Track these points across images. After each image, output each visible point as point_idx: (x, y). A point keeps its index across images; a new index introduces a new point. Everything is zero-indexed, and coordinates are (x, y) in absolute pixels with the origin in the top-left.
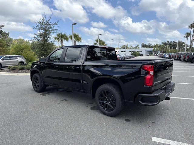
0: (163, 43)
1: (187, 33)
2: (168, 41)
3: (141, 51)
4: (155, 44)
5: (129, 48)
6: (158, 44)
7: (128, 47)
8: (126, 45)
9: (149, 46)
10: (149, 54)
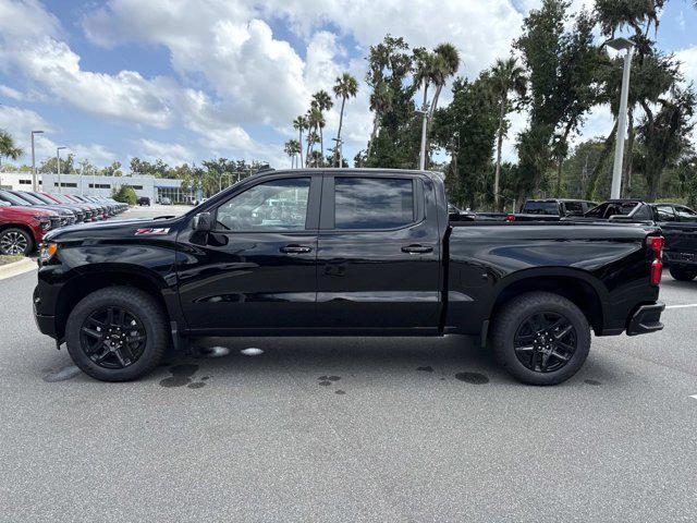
0: (206, 164)
1: (292, 143)
2: (222, 160)
3: (140, 188)
4: (181, 167)
5: (78, 171)
6: (190, 166)
7: (76, 166)
8: (66, 159)
9: (162, 172)
10: (168, 200)
